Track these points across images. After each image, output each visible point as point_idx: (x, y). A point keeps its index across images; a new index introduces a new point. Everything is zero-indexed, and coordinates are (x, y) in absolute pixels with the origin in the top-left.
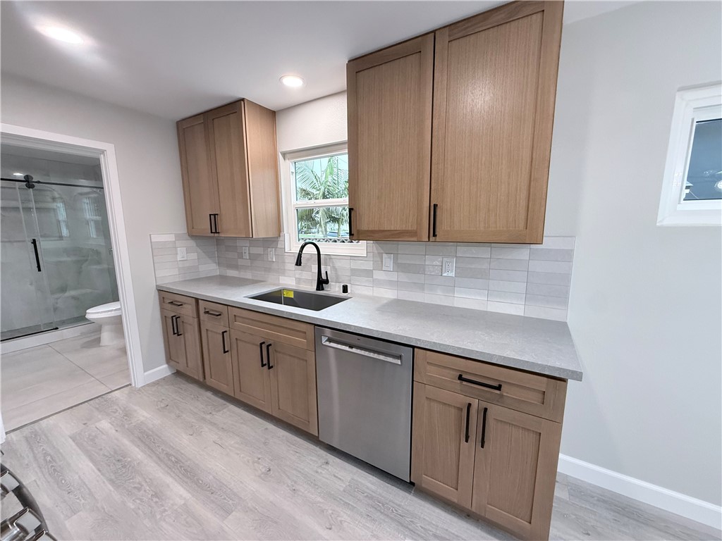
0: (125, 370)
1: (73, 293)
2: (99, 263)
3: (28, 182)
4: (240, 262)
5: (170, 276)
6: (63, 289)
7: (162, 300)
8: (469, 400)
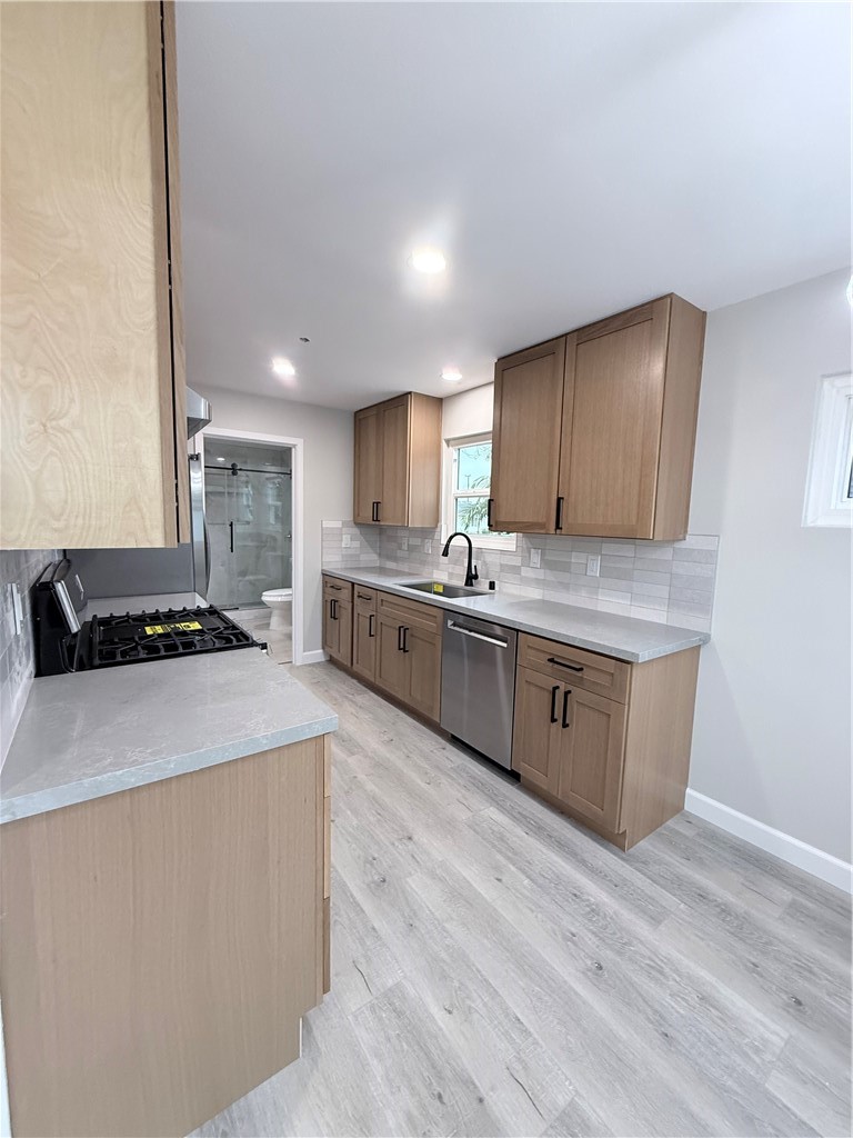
0: (289, 651)
1: (251, 578)
2: (274, 549)
3: (234, 470)
4: (400, 553)
5: (335, 563)
6: (243, 573)
7: (325, 584)
8: (558, 683)
